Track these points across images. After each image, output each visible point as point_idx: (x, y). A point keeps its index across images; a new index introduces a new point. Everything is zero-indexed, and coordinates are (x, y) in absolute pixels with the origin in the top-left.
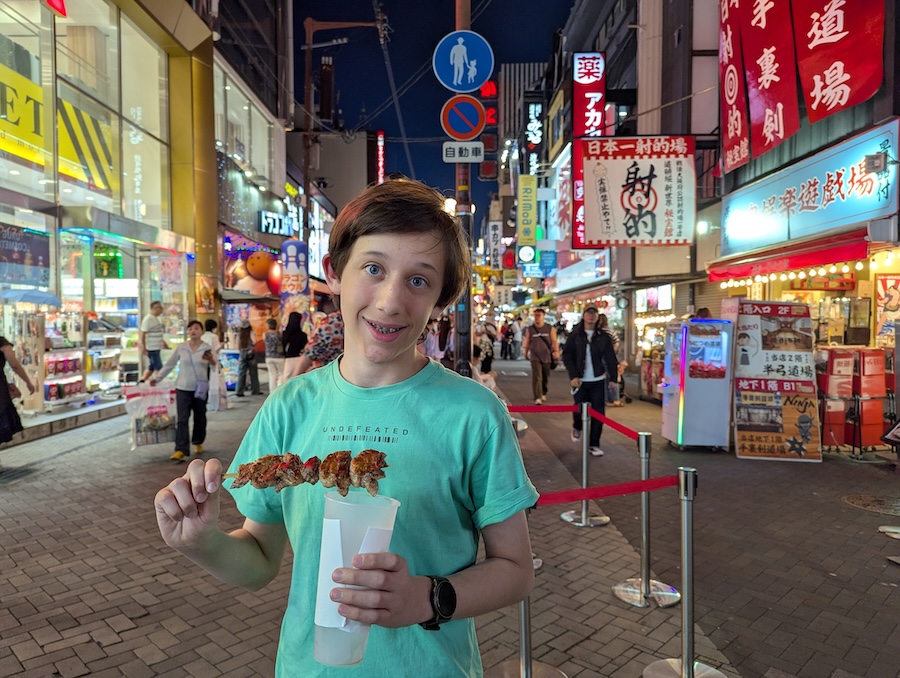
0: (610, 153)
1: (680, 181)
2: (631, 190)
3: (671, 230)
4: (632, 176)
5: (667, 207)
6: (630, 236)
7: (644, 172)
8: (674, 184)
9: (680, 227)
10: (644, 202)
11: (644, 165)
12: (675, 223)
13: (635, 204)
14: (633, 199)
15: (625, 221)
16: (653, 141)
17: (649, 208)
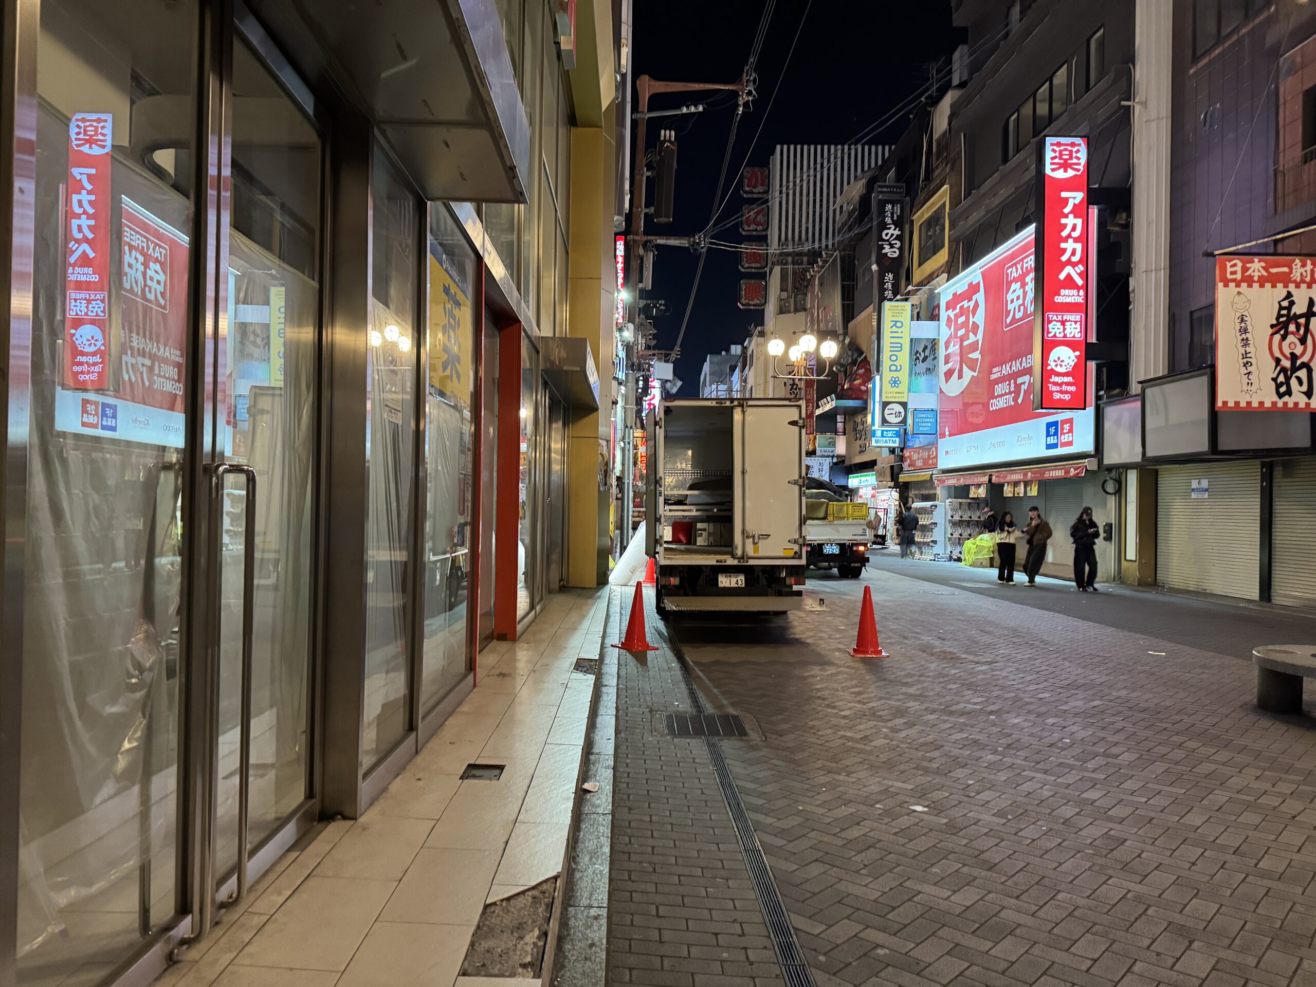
0: (1256, 279)
2: (1282, 332)
4: (1284, 312)
6: (1280, 396)
7: (1300, 308)
10: (1298, 350)
11: (1301, 298)
13: (1287, 352)
14: (1285, 344)
15: (1274, 376)
16: (1314, 263)
17: (1305, 359)
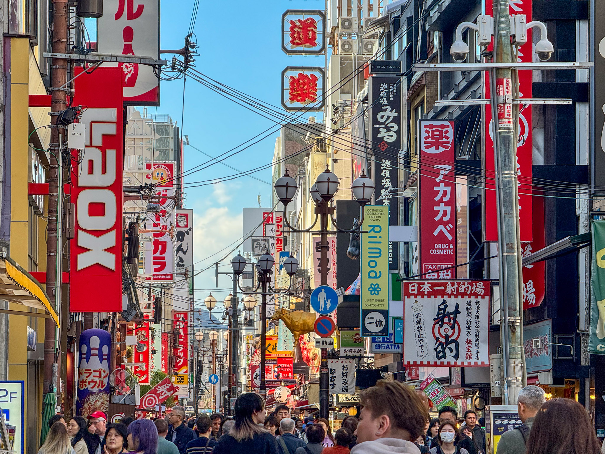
0: (426, 293)
1: (477, 317)
2: (440, 323)
3: (471, 355)
4: (442, 312)
5: (467, 337)
6: (439, 358)
7: (451, 309)
8: (473, 319)
9: (477, 352)
10: (450, 333)
12: (473, 350)
13: (443, 334)
14: (442, 330)
15: (435, 347)
16: (459, 284)
17: (454, 337)
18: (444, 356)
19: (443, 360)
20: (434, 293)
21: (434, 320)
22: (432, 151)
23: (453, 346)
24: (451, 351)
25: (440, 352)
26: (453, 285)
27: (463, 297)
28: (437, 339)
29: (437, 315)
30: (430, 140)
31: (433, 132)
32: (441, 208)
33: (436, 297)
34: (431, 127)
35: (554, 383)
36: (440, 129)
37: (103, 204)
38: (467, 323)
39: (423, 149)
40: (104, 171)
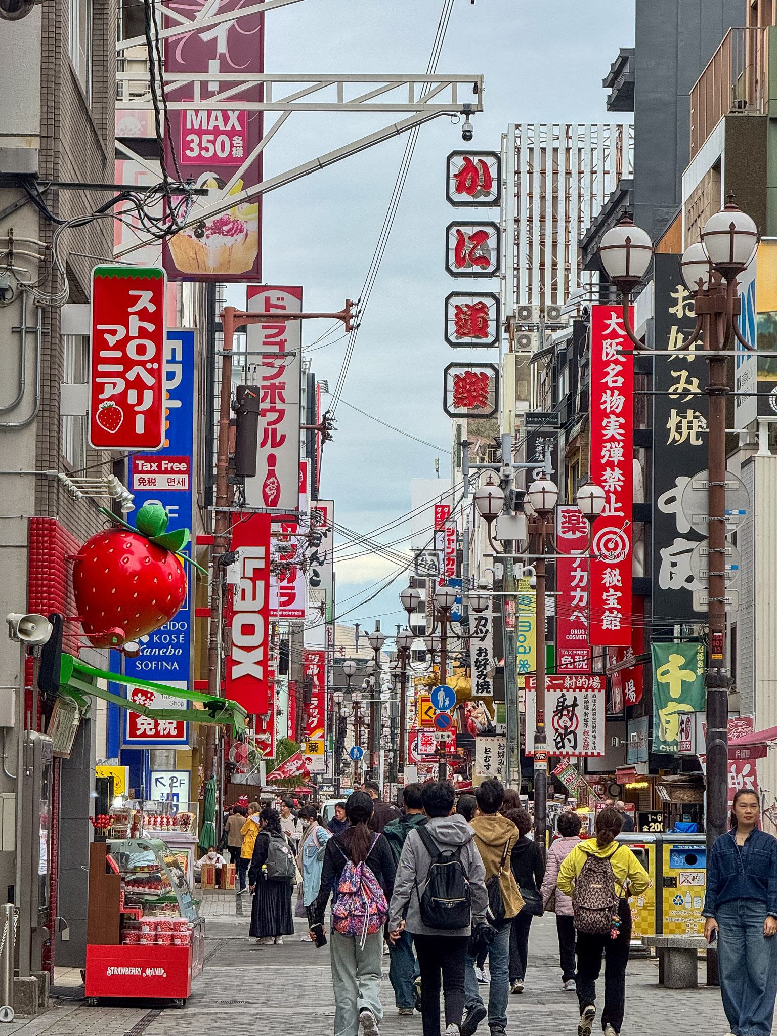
1: (594, 710)
3: (588, 745)
4: (561, 704)
5: (584, 728)
6: (558, 748)
7: (569, 702)
8: (590, 712)
9: (594, 743)
10: (568, 724)
11: (570, 697)
12: (590, 741)
13: (562, 725)
14: (561, 721)
15: (555, 738)
16: (576, 678)
17: (572, 729)
18: (563, 747)
19: (561, 750)
20: (555, 687)
21: (554, 712)
22: (569, 536)
23: (571, 736)
24: (570, 741)
25: (559, 742)
26: (571, 679)
27: (580, 691)
28: (557, 730)
29: (557, 708)
30: (567, 524)
31: (569, 517)
32: (578, 593)
33: (555, 690)
34: (568, 511)
35: (650, 773)
36: (577, 514)
37: (253, 625)
38: (585, 715)
39: (560, 533)
40: (254, 599)
